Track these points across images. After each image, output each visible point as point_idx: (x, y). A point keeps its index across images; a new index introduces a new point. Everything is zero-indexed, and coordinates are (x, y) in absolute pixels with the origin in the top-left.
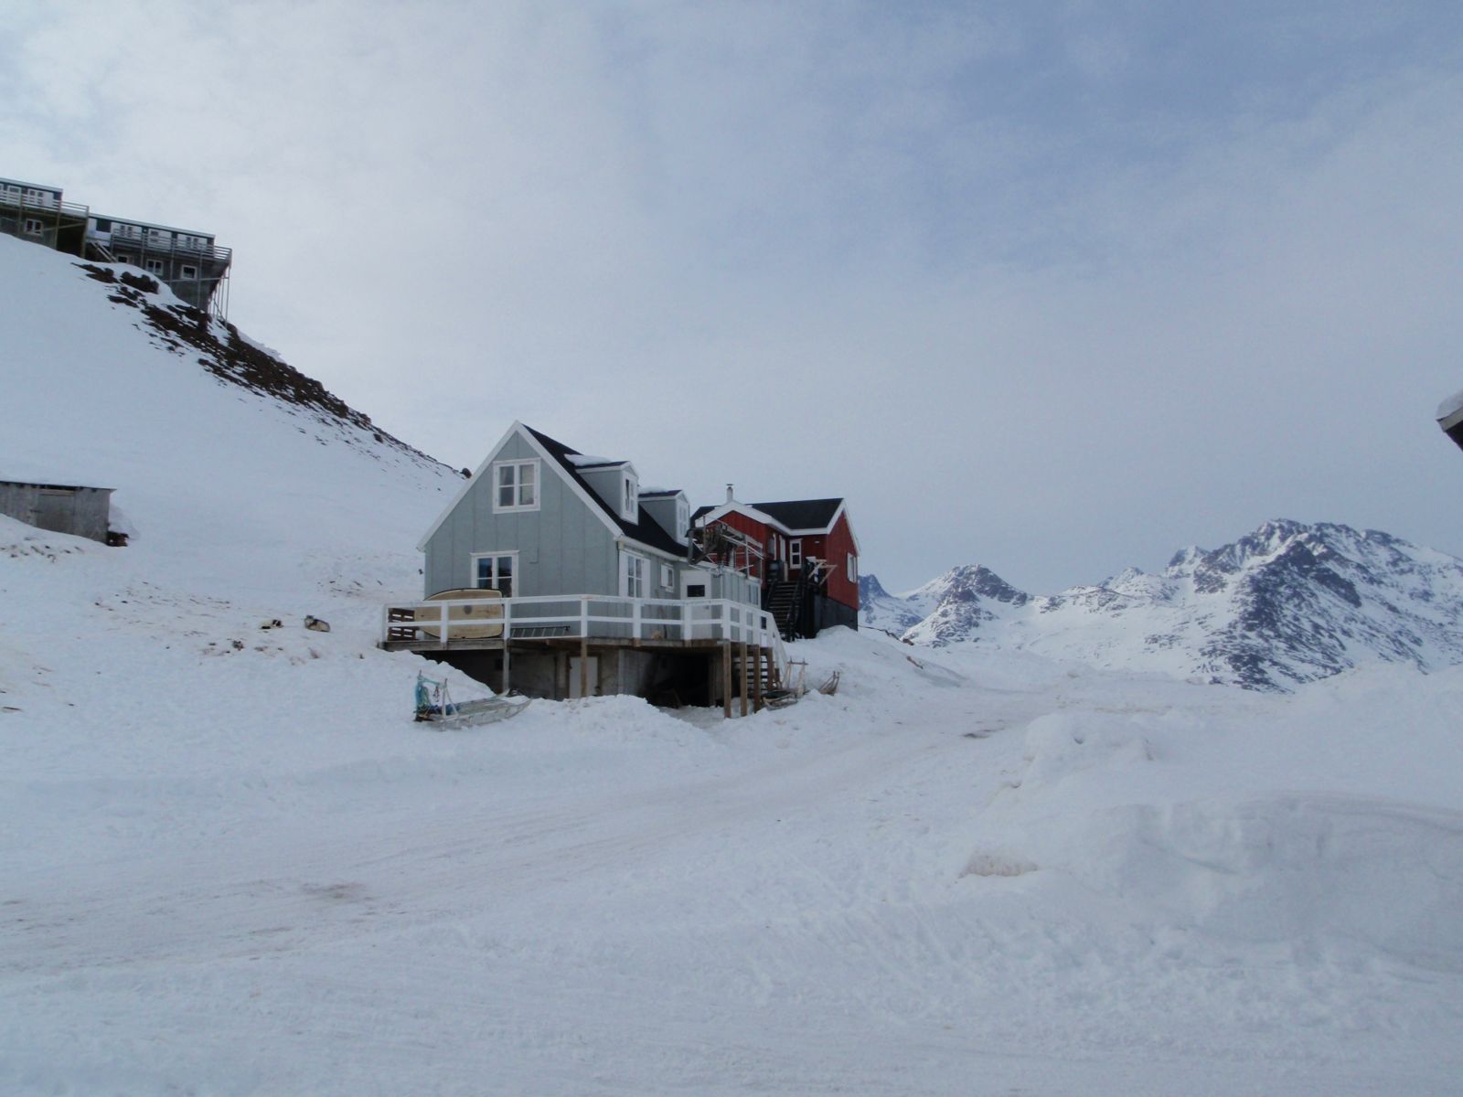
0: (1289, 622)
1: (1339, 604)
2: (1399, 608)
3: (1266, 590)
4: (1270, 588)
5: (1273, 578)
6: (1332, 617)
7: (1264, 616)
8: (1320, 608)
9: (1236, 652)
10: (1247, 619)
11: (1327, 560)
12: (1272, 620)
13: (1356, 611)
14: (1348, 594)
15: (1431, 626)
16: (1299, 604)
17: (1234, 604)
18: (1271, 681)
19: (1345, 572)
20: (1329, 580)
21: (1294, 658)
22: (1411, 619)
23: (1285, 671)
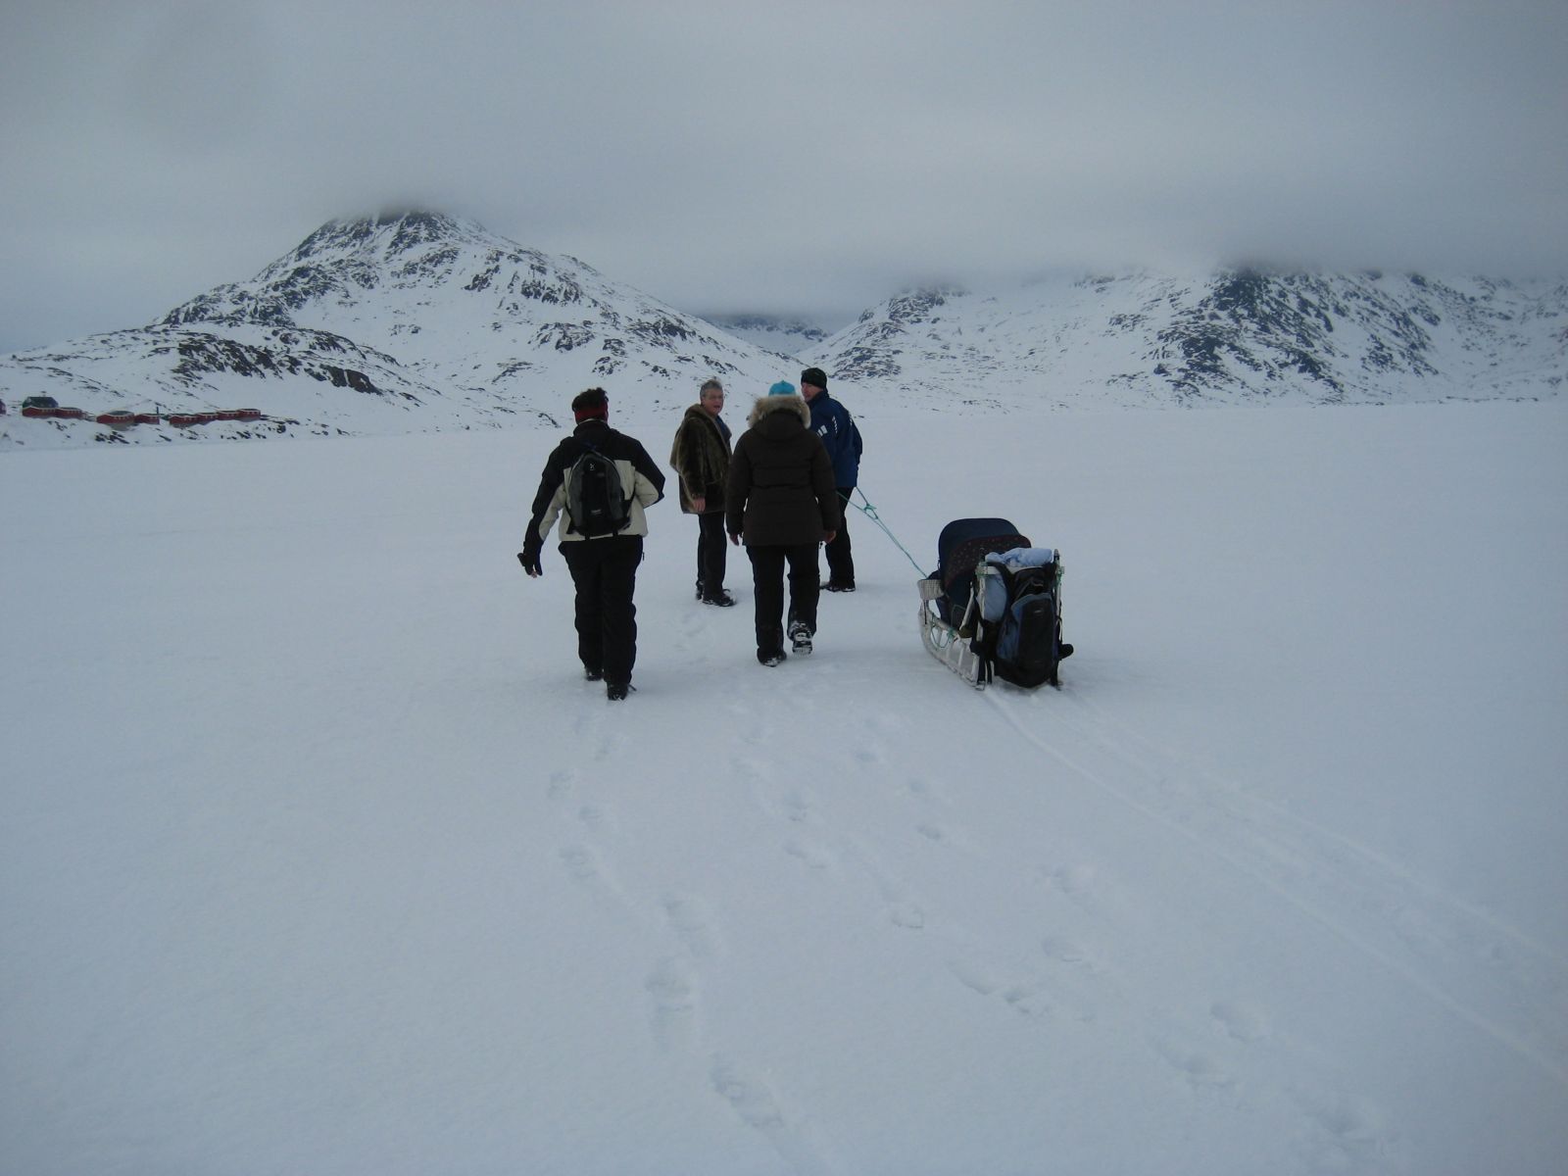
7: (1242, 293)
9: (1195, 335)
10: (1222, 295)
12: (1252, 296)
15: (1460, 301)
17: (1213, 278)
18: (1222, 369)
21: (1261, 341)
22: (1436, 293)
23: (1242, 356)
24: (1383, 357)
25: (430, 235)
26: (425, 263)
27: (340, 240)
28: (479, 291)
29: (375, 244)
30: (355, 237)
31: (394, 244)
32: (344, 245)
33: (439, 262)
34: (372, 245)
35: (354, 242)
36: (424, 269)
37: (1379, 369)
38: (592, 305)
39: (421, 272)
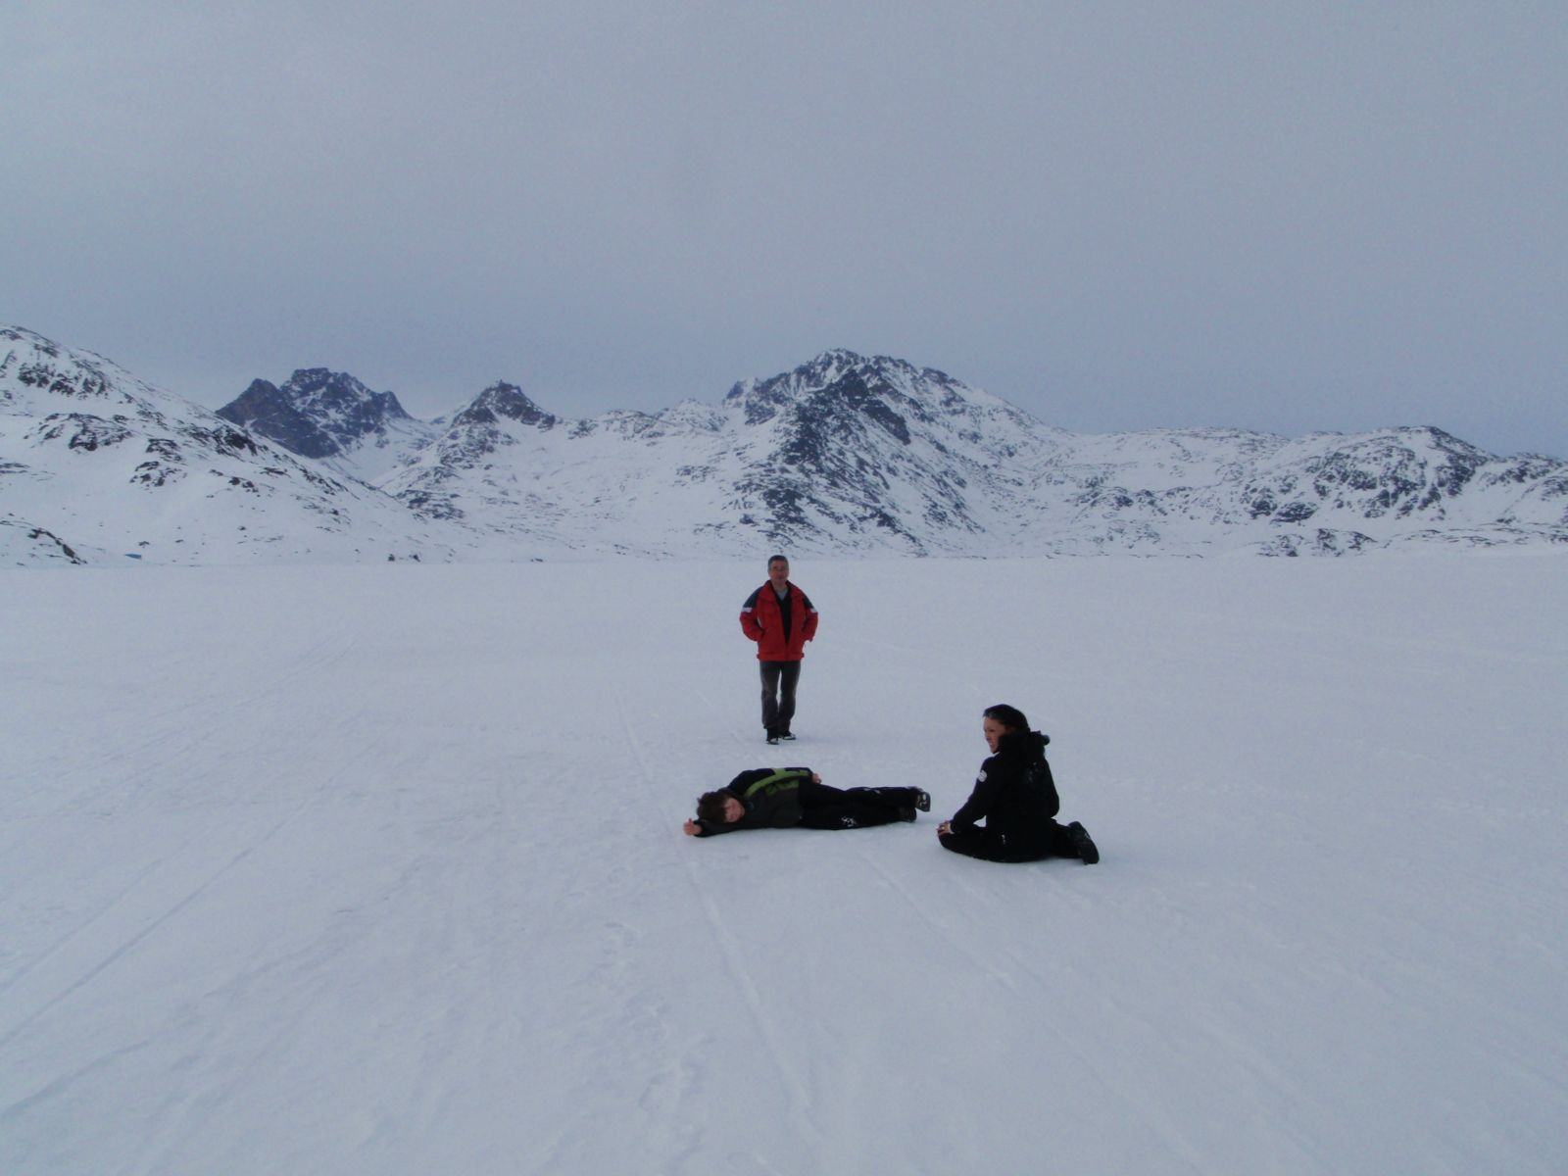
0: (835, 456)
1: (888, 440)
2: (948, 448)
3: (812, 420)
4: (816, 418)
5: (821, 407)
6: (878, 453)
7: (806, 448)
8: (867, 442)
9: (772, 487)
10: (788, 451)
11: (881, 393)
12: (817, 453)
13: (904, 448)
14: (898, 430)
15: (976, 468)
16: (847, 436)
17: (776, 434)
18: (806, 520)
19: (898, 407)
20: (880, 413)
21: (834, 495)
22: (957, 460)
23: (823, 509)
24: (940, 514)
37: (939, 525)
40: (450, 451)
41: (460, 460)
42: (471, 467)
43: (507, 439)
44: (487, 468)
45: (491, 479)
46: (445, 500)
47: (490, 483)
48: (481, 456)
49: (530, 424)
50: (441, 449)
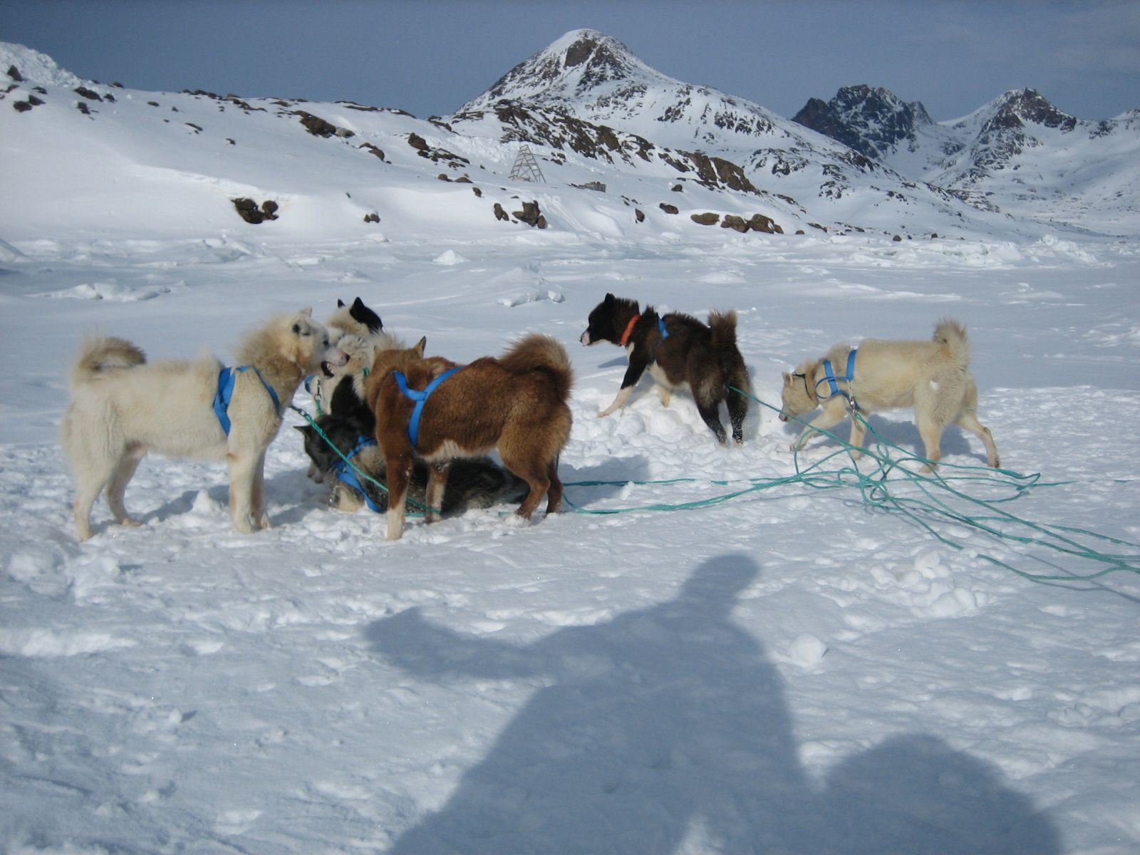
25: (616, 74)
26: (617, 97)
27: (530, 80)
28: (672, 121)
29: (564, 82)
30: (544, 77)
31: (582, 82)
32: (534, 85)
33: (630, 96)
34: (561, 84)
35: (544, 81)
36: (616, 103)
38: (785, 135)
39: (613, 105)
40: (983, 154)
41: (992, 162)
42: (1002, 167)
43: (1032, 141)
44: (1016, 168)
45: (1019, 178)
46: (982, 197)
47: (1019, 181)
48: (1010, 157)
49: (1053, 127)
50: (974, 154)
